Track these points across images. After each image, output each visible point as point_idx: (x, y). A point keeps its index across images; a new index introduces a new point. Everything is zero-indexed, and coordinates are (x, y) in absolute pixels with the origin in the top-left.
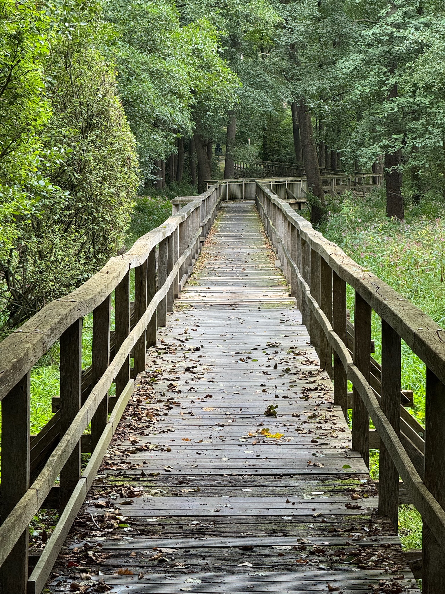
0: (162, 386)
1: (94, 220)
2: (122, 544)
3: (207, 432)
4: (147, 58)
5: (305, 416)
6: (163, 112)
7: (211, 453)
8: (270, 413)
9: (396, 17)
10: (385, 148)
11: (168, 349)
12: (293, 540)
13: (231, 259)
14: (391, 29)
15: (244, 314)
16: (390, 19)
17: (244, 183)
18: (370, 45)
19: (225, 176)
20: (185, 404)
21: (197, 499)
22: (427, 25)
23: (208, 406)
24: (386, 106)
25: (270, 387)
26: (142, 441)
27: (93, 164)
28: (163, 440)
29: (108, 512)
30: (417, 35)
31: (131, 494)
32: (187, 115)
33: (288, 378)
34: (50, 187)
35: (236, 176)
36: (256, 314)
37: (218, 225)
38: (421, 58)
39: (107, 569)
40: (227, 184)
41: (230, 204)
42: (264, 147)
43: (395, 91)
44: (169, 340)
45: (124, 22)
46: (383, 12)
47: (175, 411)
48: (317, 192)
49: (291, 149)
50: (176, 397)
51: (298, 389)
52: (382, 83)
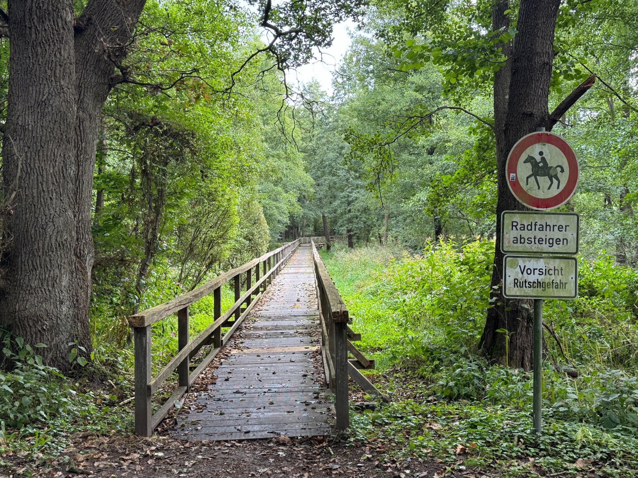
0: (270, 294)
1: (256, 249)
2: (250, 333)
3: (279, 305)
4: (275, 203)
5: (307, 301)
6: (280, 218)
7: (279, 311)
8: (298, 301)
9: (349, 190)
10: (347, 227)
11: (275, 285)
12: (295, 331)
13: (299, 260)
14: (348, 193)
15: (298, 275)
16: (348, 191)
17: (307, 238)
18: (342, 198)
19: (302, 237)
20: (275, 298)
21: (273, 322)
22: (358, 192)
23: (282, 299)
24: (347, 215)
25: (300, 294)
26: (261, 308)
27: (256, 233)
28: (267, 308)
29: (248, 325)
30: (355, 195)
31: (255, 321)
32: (288, 219)
33: (306, 292)
34: (243, 240)
35: (306, 236)
36: (302, 275)
37: (298, 251)
38: (357, 201)
39: (244, 338)
40: (302, 239)
41: (303, 245)
42: (315, 228)
43: (350, 211)
44: (275, 283)
45: (268, 193)
46: (345, 189)
47: (272, 300)
48: (328, 241)
49: (323, 228)
50: (273, 297)
51: (308, 295)
52: (346, 209)
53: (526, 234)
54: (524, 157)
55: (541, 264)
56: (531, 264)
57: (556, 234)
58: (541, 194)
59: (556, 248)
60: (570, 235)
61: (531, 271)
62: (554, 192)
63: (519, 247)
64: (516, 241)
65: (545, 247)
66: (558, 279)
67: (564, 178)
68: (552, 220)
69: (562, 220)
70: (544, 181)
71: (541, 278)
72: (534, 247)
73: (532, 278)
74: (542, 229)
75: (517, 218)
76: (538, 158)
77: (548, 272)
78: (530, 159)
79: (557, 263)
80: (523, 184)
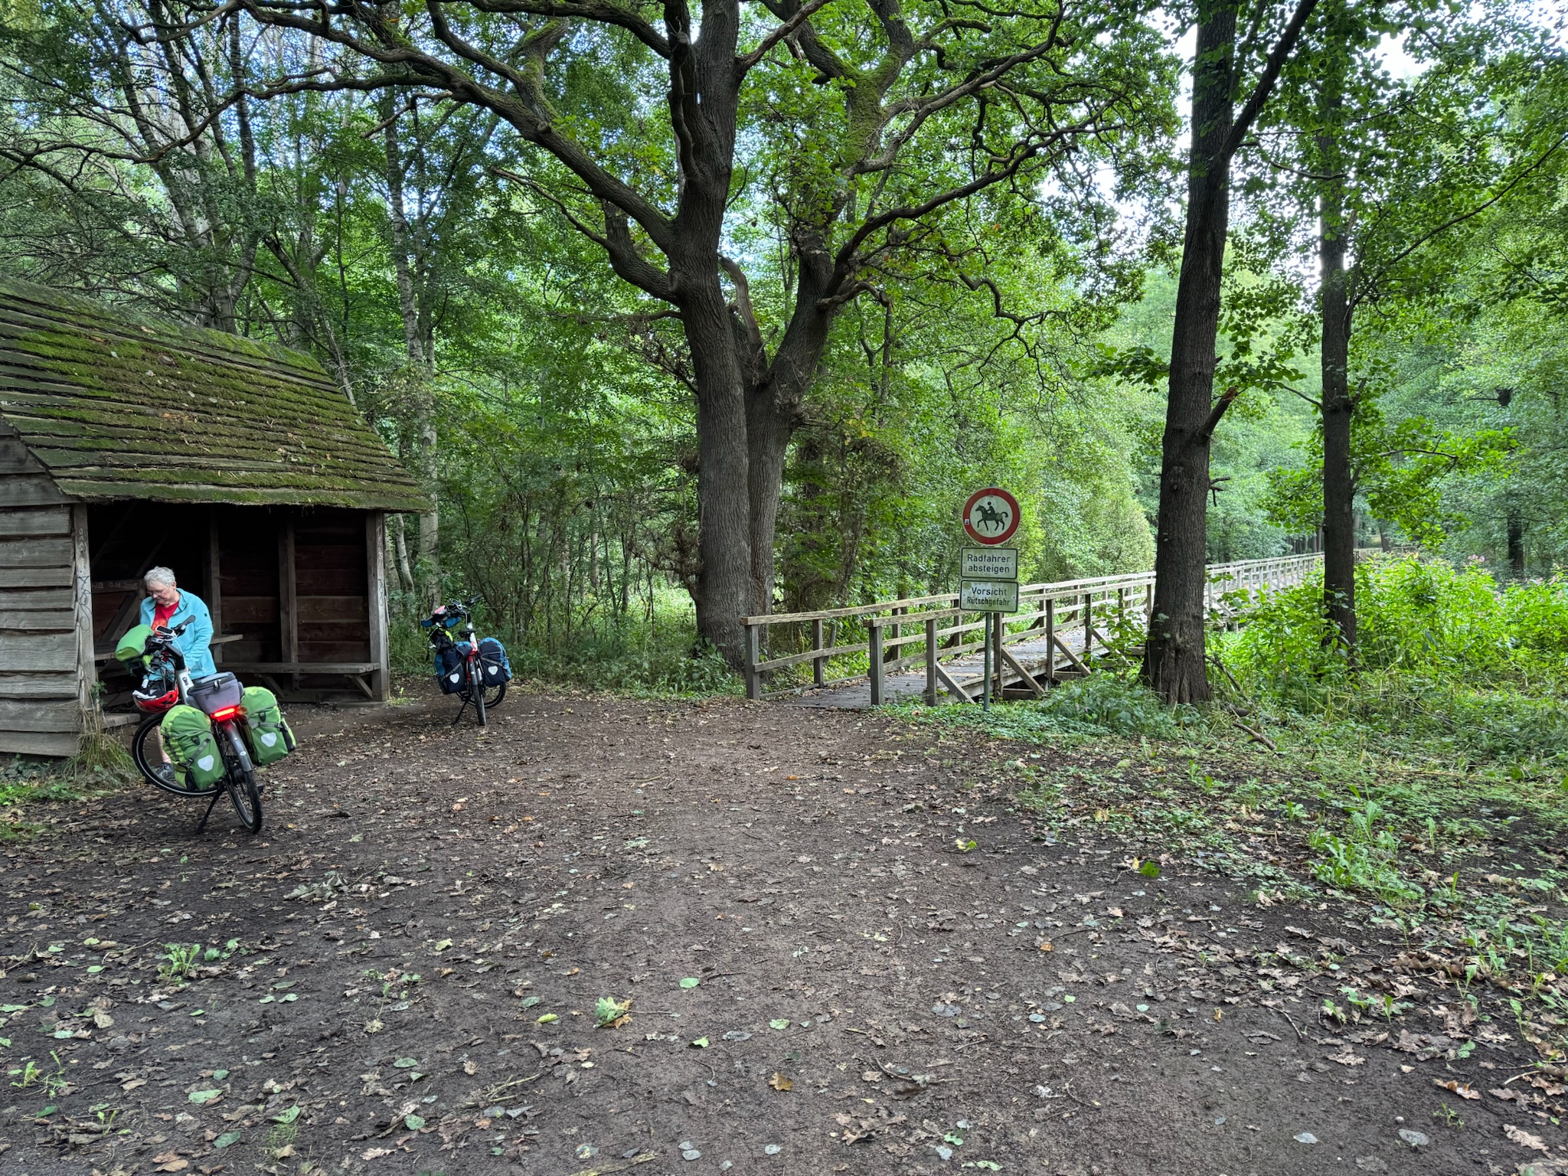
53: (978, 564)
54: (976, 506)
55: (989, 586)
56: (981, 586)
57: (1000, 564)
58: (989, 534)
59: (1000, 574)
60: (1011, 564)
61: (980, 592)
62: (1000, 532)
63: (973, 573)
64: (971, 569)
65: (992, 574)
66: (1002, 598)
67: (1008, 522)
68: (996, 554)
69: (1005, 554)
70: (992, 524)
71: (988, 597)
72: (984, 574)
73: (981, 597)
74: (990, 560)
75: (972, 552)
76: (987, 507)
77: (994, 592)
78: (980, 508)
79: (1002, 586)
80: (975, 526)
